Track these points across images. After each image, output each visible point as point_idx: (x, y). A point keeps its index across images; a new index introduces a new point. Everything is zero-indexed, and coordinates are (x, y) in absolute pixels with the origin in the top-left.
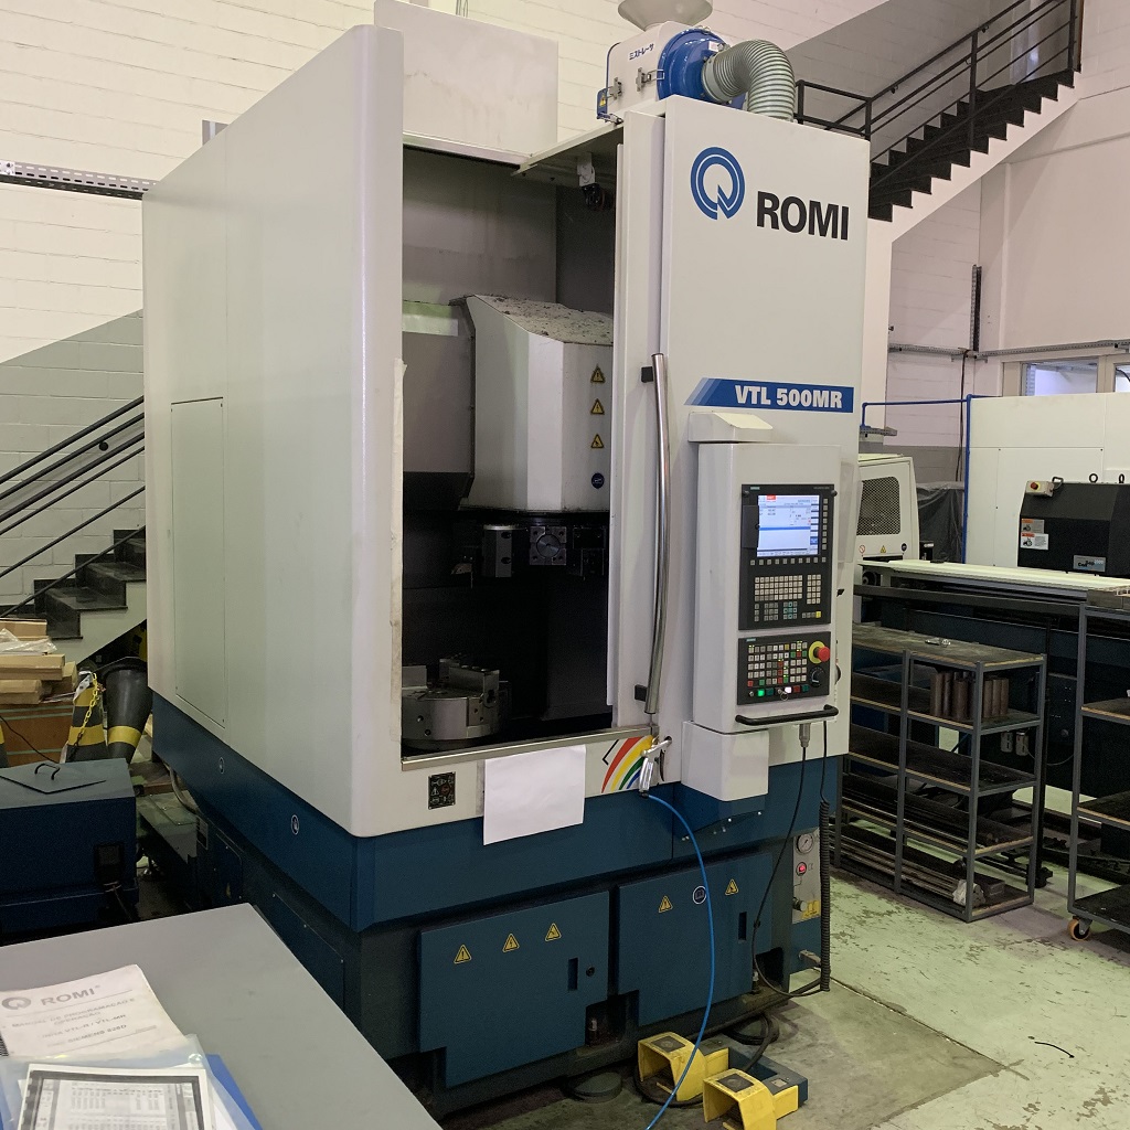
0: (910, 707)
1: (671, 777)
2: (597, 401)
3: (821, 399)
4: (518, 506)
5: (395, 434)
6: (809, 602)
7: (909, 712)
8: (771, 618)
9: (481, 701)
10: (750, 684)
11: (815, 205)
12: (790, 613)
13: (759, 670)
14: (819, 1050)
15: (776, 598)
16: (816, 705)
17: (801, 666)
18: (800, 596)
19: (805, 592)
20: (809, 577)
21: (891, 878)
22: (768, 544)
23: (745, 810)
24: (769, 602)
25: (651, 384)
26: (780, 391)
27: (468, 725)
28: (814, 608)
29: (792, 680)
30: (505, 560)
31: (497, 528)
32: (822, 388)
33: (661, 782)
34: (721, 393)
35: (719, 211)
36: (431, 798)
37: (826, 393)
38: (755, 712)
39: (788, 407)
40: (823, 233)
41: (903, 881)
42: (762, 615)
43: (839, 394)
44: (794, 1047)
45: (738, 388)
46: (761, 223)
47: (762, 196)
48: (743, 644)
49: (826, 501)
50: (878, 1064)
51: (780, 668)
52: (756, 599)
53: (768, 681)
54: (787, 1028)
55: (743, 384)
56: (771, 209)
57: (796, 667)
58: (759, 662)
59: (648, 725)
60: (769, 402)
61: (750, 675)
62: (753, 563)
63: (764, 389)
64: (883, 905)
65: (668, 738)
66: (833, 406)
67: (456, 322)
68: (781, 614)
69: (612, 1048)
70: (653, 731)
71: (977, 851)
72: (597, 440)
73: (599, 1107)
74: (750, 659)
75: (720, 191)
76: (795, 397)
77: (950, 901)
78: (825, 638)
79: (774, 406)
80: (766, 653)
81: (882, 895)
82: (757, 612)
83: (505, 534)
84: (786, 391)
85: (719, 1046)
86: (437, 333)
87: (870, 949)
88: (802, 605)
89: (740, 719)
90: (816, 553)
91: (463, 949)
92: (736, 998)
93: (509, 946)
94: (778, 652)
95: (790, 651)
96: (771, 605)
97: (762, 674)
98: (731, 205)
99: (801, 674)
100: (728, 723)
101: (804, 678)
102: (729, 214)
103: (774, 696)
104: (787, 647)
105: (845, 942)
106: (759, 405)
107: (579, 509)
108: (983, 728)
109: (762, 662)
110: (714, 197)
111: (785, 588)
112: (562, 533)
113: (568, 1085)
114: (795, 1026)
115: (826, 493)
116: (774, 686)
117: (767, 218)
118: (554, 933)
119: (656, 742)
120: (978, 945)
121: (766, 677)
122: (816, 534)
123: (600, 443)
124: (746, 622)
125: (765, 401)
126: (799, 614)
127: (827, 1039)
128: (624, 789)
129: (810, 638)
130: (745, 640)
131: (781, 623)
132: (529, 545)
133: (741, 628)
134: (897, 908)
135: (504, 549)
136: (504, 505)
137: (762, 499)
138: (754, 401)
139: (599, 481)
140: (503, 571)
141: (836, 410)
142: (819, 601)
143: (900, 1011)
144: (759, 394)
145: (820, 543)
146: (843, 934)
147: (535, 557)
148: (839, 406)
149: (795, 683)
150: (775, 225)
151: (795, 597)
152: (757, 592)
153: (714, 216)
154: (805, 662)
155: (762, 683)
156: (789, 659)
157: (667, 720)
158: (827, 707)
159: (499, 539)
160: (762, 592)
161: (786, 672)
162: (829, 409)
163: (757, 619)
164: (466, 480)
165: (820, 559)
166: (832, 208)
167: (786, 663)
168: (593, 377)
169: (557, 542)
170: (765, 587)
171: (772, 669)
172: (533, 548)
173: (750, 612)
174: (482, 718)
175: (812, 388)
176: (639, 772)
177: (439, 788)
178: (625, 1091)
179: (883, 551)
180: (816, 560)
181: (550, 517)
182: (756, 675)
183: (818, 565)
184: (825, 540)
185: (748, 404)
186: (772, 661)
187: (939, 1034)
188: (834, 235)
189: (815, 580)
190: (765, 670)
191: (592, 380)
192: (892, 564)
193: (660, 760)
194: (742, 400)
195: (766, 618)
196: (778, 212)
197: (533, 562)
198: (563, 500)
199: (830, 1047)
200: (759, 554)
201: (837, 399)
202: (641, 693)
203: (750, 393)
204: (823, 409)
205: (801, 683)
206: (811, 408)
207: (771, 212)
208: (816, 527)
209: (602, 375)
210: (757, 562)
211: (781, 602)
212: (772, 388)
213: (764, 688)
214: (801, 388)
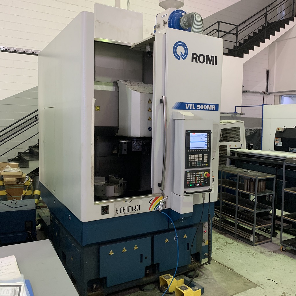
0: (239, 188)
1: (168, 207)
2: (150, 108)
3: (209, 107)
4: (129, 136)
5: (92, 117)
6: (204, 161)
7: (239, 190)
8: (194, 166)
9: (118, 186)
10: (188, 183)
11: (208, 56)
12: (199, 164)
13: (190, 179)
14: (209, 280)
15: (195, 160)
16: (206, 188)
17: (202, 178)
18: (202, 160)
19: (203, 159)
20: (204, 155)
21: (234, 234)
22: (193, 146)
23: (187, 216)
24: (193, 161)
25: (162, 104)
26: (198, 105)
27: (115, 193)
28: (206, 163)
29: (200, 182)
30: (125, 150)
31: (123, 141)
32: (210, 105)
33: (165, 208)
34: (182, 106)
35: (181, 58)
36: (102, 212)
37: (211, 106)
38: (189, 190)
39: (200, 109)
40: (210, 63)
41: (237, 234)
42: (191, 165)
43: (215, 106)
44: (203, 278)
45: (186, 105)
46: (192, 61)
47: (193, 54)
48: (186, 173)
49: (209, 135)
50: (224, 284)
51: (196, 179)
52: (190, 161)
53: (193, 182)
54: (201, 273)
55: (188, 104)
56: (195, 57)
57: (201, 178)
58: (190, 177)
59: (162, 193)
60: (195, 108)
61: (188, 181)
62: (189, 151)
63: (194, 105)
64: (231, 241)
65: (167, 197)
66: (213, 109)
67: (114, 87)
68: (196, 164)
69: (152, 278)
70: (163, 194)
71: (256, 227)
72: (150, 118)
73: (148, 293)
74: (188, 176)
75: (181, 53)
76: (202, 107)
77: (249, 240)
78: (209, 171)
79: (196, 109)
80: (192, 175)
81: (231, 238)
82: (190, 164)
83: (125, 143)
84: (199, 105)
85: (181, 278)
86: (109, 90)
87: (226, 253)
88: (202, 162)
89: (185, 192)
90: (206, 148)
91: (111, 251)
92: (187, 265)
93: (124, 251)
94: (196, 175)
95: (199, 174)
96: (194, 162)
97: (191, 180)
98: (184, 56)
99: (202, 180)
100: (182, 193)
101: (203, 181)
102: (184, 59)
103: (194, 186)
104: (198, 173)
105: (220, 251)
106: (192, 109)
107: (145, 136)
108: (258, 195)
109: (191, 177)
110: (179, 54)
111: (198, 158)
112: (140, 143)
113: (141, 287)
114: (203, 273)
115: (209, 132)
116: (195, 184)
117: (194, 60)
118: (136, 248)
119: (164, 198)
120: (255, 252)
121: (192, 181)
122: (206, 143)
123: (150, 119)
124: (187, 166)
125: (194, 108)
126: (202, 164)
127: (211, 277)
128: (155, 210)
129: (205, 171)
130: (186, 171)
131: (196, 167)
132: (132, 146)
133: (186, 168)
134: (235, 242)
135: (125, 147)
136: (126, 135)
137: (191, 134)
138: (191, 108)
139: (150, 129)
140: (124, 152)
141: (214, 110)
142: (207, 161)
143: (232, 270)
144: (192, 106)
145: (207, 146)
146: (219, 249)
147: (133, 149)
148: (214, 109)
149: (201, 183)
150: (196, 62)
151: (200, 160)
152: (190, 159)
153: (180, 59)
154: (203, 177)
155: (191, 183)
156: (199, 176)
157: (167, 192)
158: (209, 189)
159: (123, 144)
160: (191, 159)
161: (198, 180)
162: (212, 110)
163: (190, 166)
164: (117, 129)
165: (207, 150)
166: (213, 57)
167: (198, 178)
168: (149, 102)
169: (139, 145)
170: (192, 157)
171: (194, 179)
172: (133, 146)
173: (188, 164)
174: (118, 191)
175: (207, 105)
176: (159, 206)
177: (104, 210)
178: (156, 289)
179: (236, 146)
180: (206, 150)
181: (137, 138)
182: (190, 181)
183: (207, 152)
184: (208, 145)
185: (189, 109)
186: (194, 177)
187: (241, 276)
188: (213, 64)
189: (206, 156)
190: (192, 179)
191: (148, 103)
192: (238, 150)
193: (165, 202)
194: (187, 108)
195: (192, 166)
196: (197, 58)
197: (133, 150)
198: (141, 134)
199: (212, 279)
200: (190, 149)
201: (214, 107)
202: (160, 185)
203: (189, 106)
204: (210, 110)
205: (202, 183)
206: (207, 110)
207: (195, 58)
208: (206, 142)
209: (151, 101)
210: (190, 151)
211: (196, 162)
212: (196, 105)
213: (192, 184)
214: (204, 104)
